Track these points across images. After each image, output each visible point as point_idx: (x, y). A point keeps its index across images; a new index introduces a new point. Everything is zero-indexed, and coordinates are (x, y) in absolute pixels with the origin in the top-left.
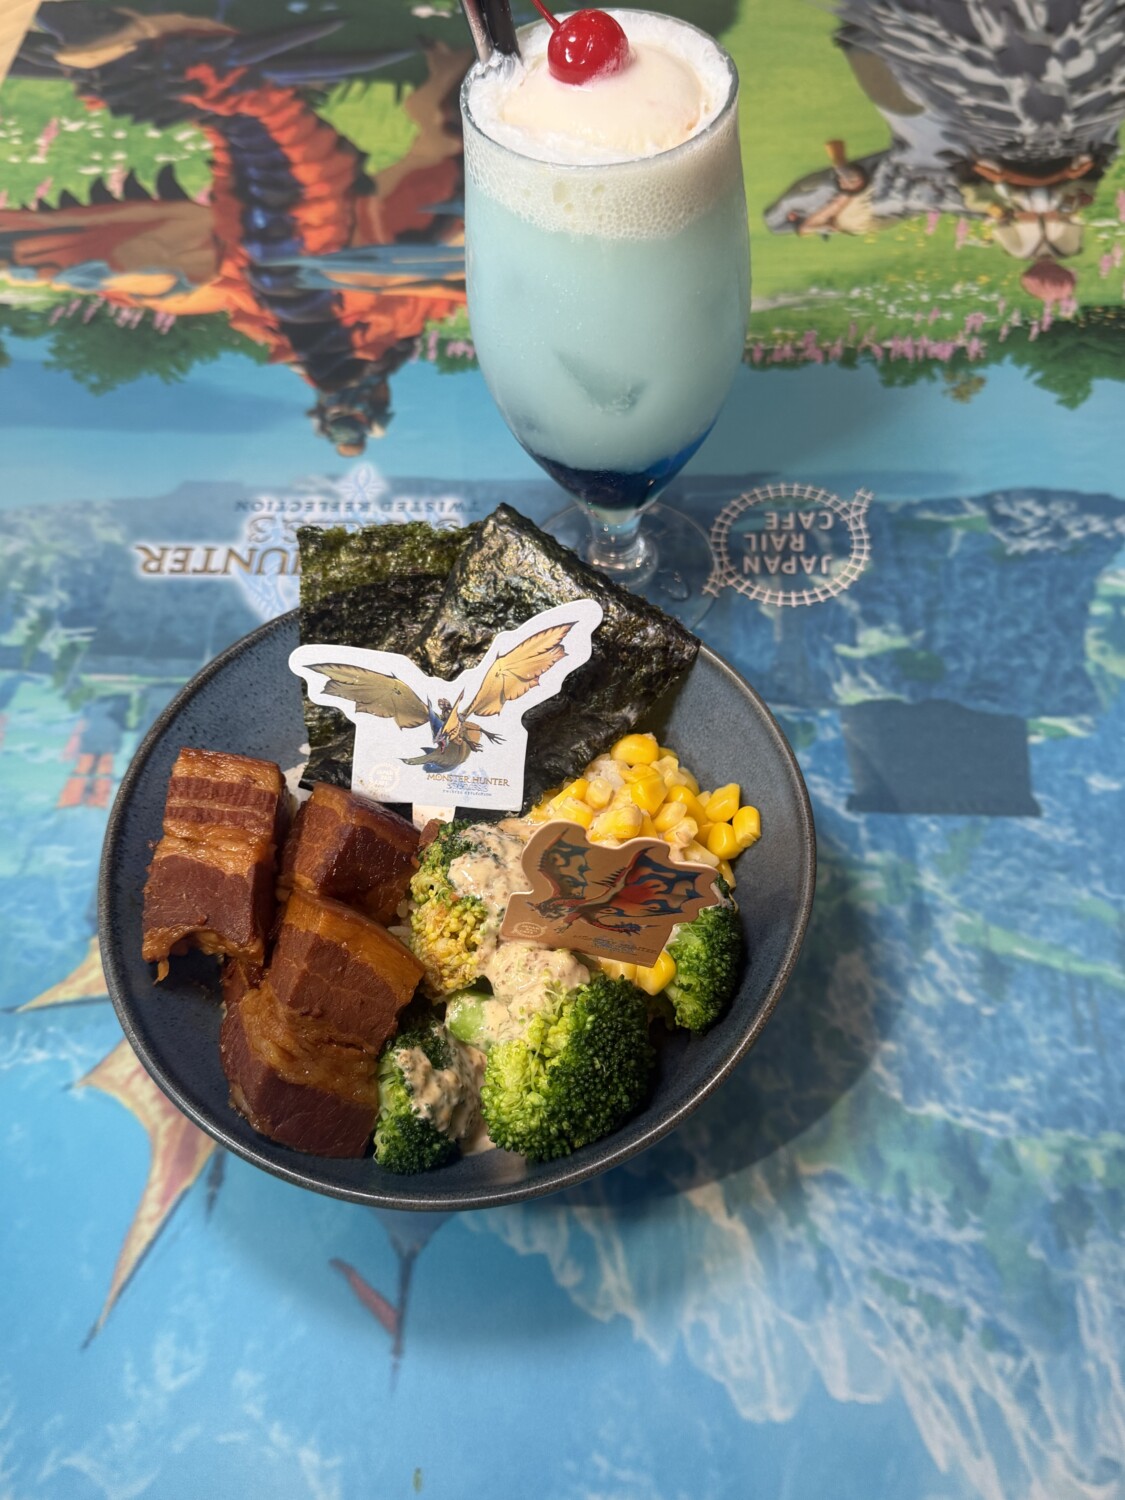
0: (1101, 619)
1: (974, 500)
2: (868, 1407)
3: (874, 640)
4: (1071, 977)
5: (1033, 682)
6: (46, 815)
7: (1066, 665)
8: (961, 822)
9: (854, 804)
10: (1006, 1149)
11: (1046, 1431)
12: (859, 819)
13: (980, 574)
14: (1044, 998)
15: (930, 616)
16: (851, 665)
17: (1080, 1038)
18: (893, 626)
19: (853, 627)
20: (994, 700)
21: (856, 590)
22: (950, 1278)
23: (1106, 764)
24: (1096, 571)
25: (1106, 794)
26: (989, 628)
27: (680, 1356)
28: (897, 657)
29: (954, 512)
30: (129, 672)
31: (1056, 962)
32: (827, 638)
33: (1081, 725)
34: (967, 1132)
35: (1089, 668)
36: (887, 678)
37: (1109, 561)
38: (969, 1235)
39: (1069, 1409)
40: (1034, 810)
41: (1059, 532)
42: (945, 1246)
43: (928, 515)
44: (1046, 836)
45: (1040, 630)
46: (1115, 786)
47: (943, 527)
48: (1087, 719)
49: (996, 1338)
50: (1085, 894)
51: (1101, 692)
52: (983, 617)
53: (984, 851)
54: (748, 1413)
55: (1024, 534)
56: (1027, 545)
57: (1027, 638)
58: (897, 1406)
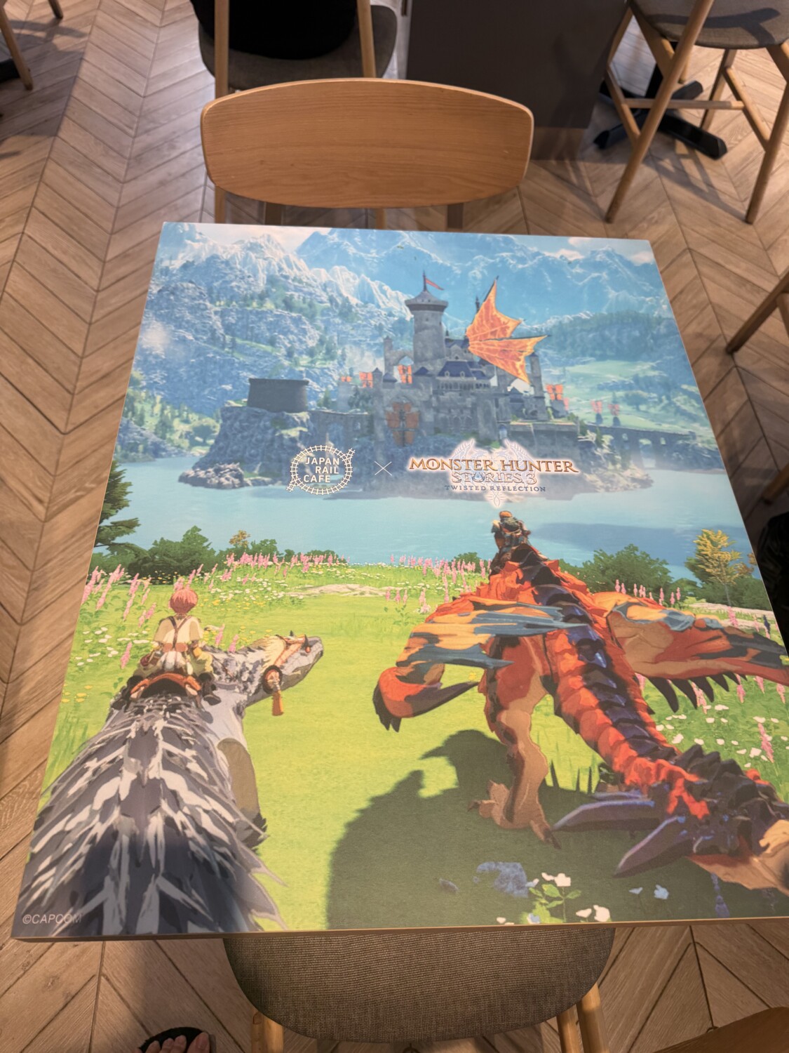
0: (211, 438)
1: (248, 485)
2: (317, 267)
3: (294, 433)
4: (251, 340)
5: (242, 417)
6: (564, 382)
7: (229, 422)
8: (274, 377)
9: (307, 383)
10: (277, 307)
11: (278, 264)
12: (305, 379)
13: (251, 455)
14: (260, 336)
15: (272, 441)
16: (303, 424)
17: (253, 328)
18: (286, 437)
19: (300, 437)
20: (256, 412)
21: (298, 451)
22: (295, 286)
23: (225, 392)
24: (208, 455)
25: (227, 384)
26: (252, 436)
27: (359, 275)
28: (286, 427)
29: (256, 480)
30: (558, 425)
31: (254, 344)
32: (310, 434)
33: (229, 404)
34: (287, 310)
35: (221, 421)
36: (291, 420)
37: (201, 459)
38: (289, 293)
39: (272, 267)
40: (251, 380)
41: (217, 471)
42: (296, 291)
43: (266, 479)
44: (249, 373)
45: (234, 434)
46: (223, 386)
47: (260, 475)
48: (227, 405)
49: (287, 277)
50: (241, 359)
51: (219, 414)
52: (253, 440)
53: (269, 370)
54: (344, 267)
55: (231, 470)
56: (231, 466)
57: (240, 432)
58: (310, 267)
